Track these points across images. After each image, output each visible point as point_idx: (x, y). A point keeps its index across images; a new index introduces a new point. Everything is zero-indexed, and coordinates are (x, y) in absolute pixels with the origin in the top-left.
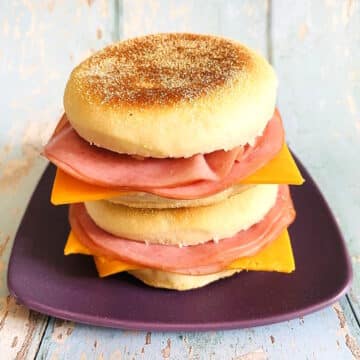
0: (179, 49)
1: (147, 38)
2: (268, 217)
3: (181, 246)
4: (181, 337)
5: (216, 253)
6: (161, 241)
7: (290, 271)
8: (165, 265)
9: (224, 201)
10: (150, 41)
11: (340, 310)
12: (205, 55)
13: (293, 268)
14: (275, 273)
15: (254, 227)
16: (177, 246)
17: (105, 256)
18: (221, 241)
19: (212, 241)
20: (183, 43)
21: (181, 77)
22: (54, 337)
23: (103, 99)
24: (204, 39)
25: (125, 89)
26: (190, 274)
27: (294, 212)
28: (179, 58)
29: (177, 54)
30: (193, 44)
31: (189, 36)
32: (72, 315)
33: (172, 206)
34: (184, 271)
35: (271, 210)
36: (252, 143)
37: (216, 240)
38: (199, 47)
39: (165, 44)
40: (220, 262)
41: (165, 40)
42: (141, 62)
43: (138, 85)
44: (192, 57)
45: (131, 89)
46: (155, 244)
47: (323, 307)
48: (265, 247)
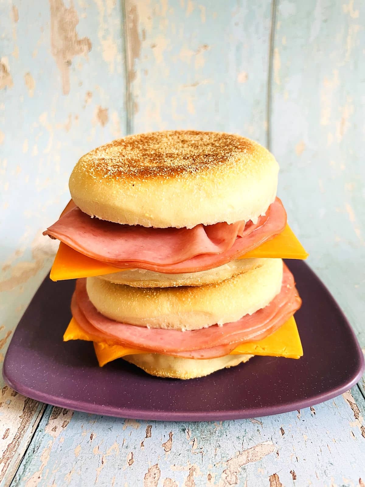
0: (183, 141)
1: (153, 134)
2: (273, 304)
3: (183, 330)
4: (184, 430)
5: (221, 336)
6: (164, 325)
7: (298, 357)
8: (167, 347)
9: (228, 280)
10: (155, 136)
11: (353, 401)
12: (208, 144)
13: (302, 355)
14: (282, 359)
15: (260, 311)
16: (180, 330)
17: (105, 341)
18: (225, 325)
19: (216, 325)
20: (186, 137)
21: (184, 158)
22: (48, 430)
23: (106, 173)
24: (207, 134)
25: (129, 167)
26: (193, 358)
27: (299, 299)
28: (183, 147)
29: (181, 145)
30: (198, 137)
31: (193, 132)
32: (68, 402)
33: (174, 284)
34: (187, 355)
35: (276, 297)
36: (255, 221)
37: (221, 323)
38: (202, 139)
39: (170, 138)
40: (224, 345)
41: (170, 135)
42: (146, 150)
43: (142, 164)
44: (196, 146)
45: (134, 167)
46: (158, 328)
47: (335, 396)
48: (270, 331)
